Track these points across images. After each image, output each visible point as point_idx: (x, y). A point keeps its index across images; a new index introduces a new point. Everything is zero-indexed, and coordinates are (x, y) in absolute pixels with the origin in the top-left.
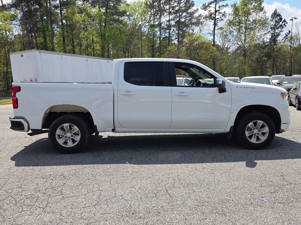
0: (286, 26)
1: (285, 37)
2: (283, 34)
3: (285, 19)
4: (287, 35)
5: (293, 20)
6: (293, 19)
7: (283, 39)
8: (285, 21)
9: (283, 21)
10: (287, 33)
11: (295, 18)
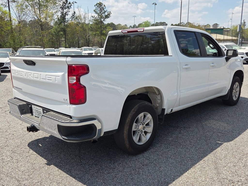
0: (71, 7)
1: (72, 16)
2: (70, 14)
3: (70, 2)
4: (73, 15)
5: (74, 4)
6: (74, 2)
7: (71, 18)
8: (70, 3)
9: (68, 3)
10: (73, 13)
11: (75, 2)
